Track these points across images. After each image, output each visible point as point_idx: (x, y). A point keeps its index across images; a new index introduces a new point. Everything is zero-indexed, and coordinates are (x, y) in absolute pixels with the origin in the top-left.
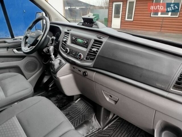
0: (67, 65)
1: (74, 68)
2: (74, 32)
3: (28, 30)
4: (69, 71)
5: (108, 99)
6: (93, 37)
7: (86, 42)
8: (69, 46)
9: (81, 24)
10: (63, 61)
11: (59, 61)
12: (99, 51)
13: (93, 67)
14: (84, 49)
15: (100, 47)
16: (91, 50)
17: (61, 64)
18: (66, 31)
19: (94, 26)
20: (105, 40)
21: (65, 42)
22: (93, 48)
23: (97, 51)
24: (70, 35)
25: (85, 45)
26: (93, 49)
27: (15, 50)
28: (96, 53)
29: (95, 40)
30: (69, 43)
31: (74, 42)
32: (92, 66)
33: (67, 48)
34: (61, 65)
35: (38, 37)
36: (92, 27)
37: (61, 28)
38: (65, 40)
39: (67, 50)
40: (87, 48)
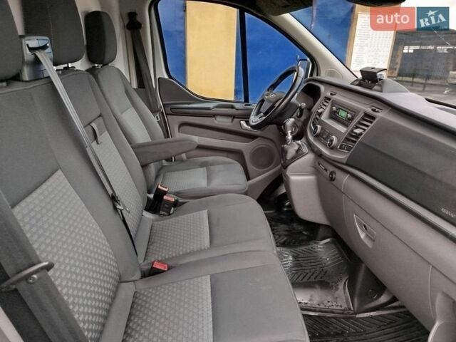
0: (309, 157)
1: (319, 164)
2: (340, 97)
3: (268, 90)
4: (310, 169)
5: (362, 236)
6: (364, 107)
7: (349, 116)
8: (322, 123)
9: (357, 83)
10: (305, 149)
11: (297, 147)
12: (364, 133)
13: (347, 164)
14: (342, 129)
15: (368, 126)
16: (352, 131)
17: (300, 153)
18: (328, 94)
19: (376, 87)
20: (382, 114)
21: (320, 114)
22: (357, 127)
23: (361, 134)
24: (330, 102)
25: (345, 123)
26: (356, 131)
27: (243, 123)
28: (358, 138)
29: (366, 115)
30: (324, 118)
31: (334, 116)
32: (345, 162)
33: (318, 126)
36: (371, 89)
37: (322, 88)
38: (320, 111)
39: (316, 128)
40: (346, 126)
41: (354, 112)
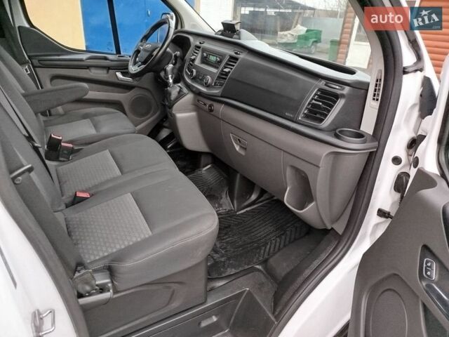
0: (189, 97)
1: (198, 101)
2: (208, 45)
3: (141, 41)
4: (191, 107)
5: (237, 148)
6: (228, 51)
7: (218, 59)
8: (196, 67)
9: (220, 33)
10: (185, 90)
11: (178, 89)
12: (232, 71)
13: (221, 97)
14: (214, 70)
15: (233, 66)
16: (222, 71)
17: (181, 93)
18: (198, 43)
19: (235, 36)
20: (242, 56)
21: (193, 60)
22: (226, 68)
23: (229, 72)
24: (200, 50)
25: (215, 65)
26: (225, 70)
27: (119, 75)
28: (227, 75)
29: (231, 57)
30: (197, 62)
31: (205, 60)
32: (220, 94)
33: (194, 70)
34: (181, 95)
35: (154, 50)
36: (232, 38)
37: (191, 38)
38: (193, 57)
39: (192, 72)
40: (217, 68)
41: (222, 56)
